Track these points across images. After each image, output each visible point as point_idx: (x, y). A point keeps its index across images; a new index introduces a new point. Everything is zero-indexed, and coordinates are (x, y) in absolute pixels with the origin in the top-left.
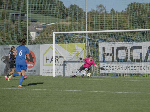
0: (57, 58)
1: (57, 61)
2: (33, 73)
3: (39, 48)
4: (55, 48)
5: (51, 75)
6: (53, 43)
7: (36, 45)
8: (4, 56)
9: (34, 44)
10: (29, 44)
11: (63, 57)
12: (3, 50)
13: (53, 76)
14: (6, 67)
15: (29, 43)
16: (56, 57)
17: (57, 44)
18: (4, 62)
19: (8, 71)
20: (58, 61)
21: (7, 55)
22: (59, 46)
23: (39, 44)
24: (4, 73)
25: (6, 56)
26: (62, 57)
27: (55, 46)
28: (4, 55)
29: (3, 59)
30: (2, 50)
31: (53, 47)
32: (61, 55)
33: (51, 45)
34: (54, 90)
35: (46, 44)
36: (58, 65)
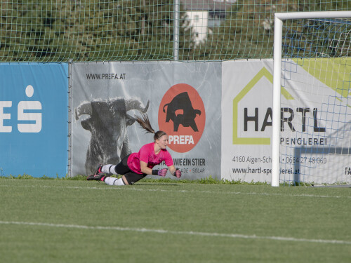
0: (287, 115)
1: (286, 124)
2: (195, 171)
3: (219, 74)
4: (283, 77)
5: (262, 181)
6: (273, 55)
7: (209, 64)
8: (85, 102)
9: (201, 57)
10: (180, 59)
11: (312, 111)
12: (83, 79)
13: (270, 185)
14: (94, 143)
16: (282, 109)
17: (290, 60)
18: (85, 125)
19: (98, 160)
20: (290, 125)
21: (95, 100)
22: (294, 68)
23: (217, 58)
24: (84, 169)
25: (93, 104)
26: (307, 110)
27: (283, 68)
28: (87, 98)
29: (82, 113)
30: (79, 82)
31: (273, 72)
32: (302, 101)
33: (266, 63)
34: (274, 238)
35: (247, 57)
36: (290, 142)
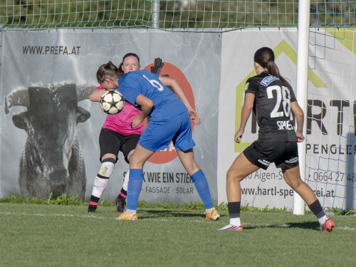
0: (316, 110)
1: (314, 124)
2: (180, 190)
3: (218, 48)
4: (311, 55)
5: (279, 206)
6: (297, 22)
7: (202, 35)
8: (20, 88)
9: (191, 25)
10: (161, 26)
11: (351, 104)
12: (18, 54)
13: (291, 212)
14: (30, 149)
15: (161, 17)
16: (310, 102)
17: (322, 30)
18: (19, 121)
19: (36, 174)
20: (319, 123)
21: (34, 85)
22: (330, 41)
23: (216, 25)
24: (17, 187)
25: (32, 91)
26: (346, 104)
27: (312, 42)
28: (23, 82)
29: (14, 104)
30: (13, 57)
31: (297, 48)
32: (336, 90)
33: (287, 34)
35: (258, 24)
36: (319, 150)
